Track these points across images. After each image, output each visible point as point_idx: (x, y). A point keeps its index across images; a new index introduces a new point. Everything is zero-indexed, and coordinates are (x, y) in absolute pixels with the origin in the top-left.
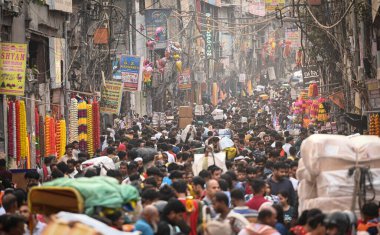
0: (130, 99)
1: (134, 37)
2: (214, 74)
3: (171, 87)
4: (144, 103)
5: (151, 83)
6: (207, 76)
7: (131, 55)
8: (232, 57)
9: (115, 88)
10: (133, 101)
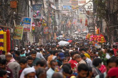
0: (27, 35)
1: (28, 13)
2: (54, 31)
3: (41, 33)
4: (32, 38)
5: (35, 30)
6: (52, 31)
7: (27, 17)
8: (59, 26)
9: (20, 28)
10: (28, 37)
